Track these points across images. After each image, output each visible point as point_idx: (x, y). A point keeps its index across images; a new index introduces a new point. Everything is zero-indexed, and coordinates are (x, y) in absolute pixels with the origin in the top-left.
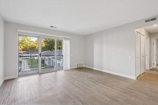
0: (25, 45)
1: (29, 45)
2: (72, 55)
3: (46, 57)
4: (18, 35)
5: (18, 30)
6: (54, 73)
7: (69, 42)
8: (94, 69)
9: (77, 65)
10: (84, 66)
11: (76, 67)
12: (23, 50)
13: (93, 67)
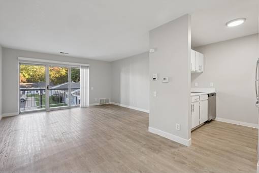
0: (31, 73)
1: (38, 73)
2: (92, 88)
3: (59, 91)
4: (20, 63)
5: (19, 58)
6: (67, 111)
7: (87, 71)
8: (122, 105)
9: (101, 101)
10: (110, 103)
11: (99, 104)
12: (28, 81)
13: (120, 103)
